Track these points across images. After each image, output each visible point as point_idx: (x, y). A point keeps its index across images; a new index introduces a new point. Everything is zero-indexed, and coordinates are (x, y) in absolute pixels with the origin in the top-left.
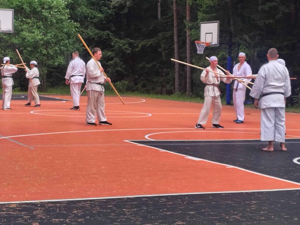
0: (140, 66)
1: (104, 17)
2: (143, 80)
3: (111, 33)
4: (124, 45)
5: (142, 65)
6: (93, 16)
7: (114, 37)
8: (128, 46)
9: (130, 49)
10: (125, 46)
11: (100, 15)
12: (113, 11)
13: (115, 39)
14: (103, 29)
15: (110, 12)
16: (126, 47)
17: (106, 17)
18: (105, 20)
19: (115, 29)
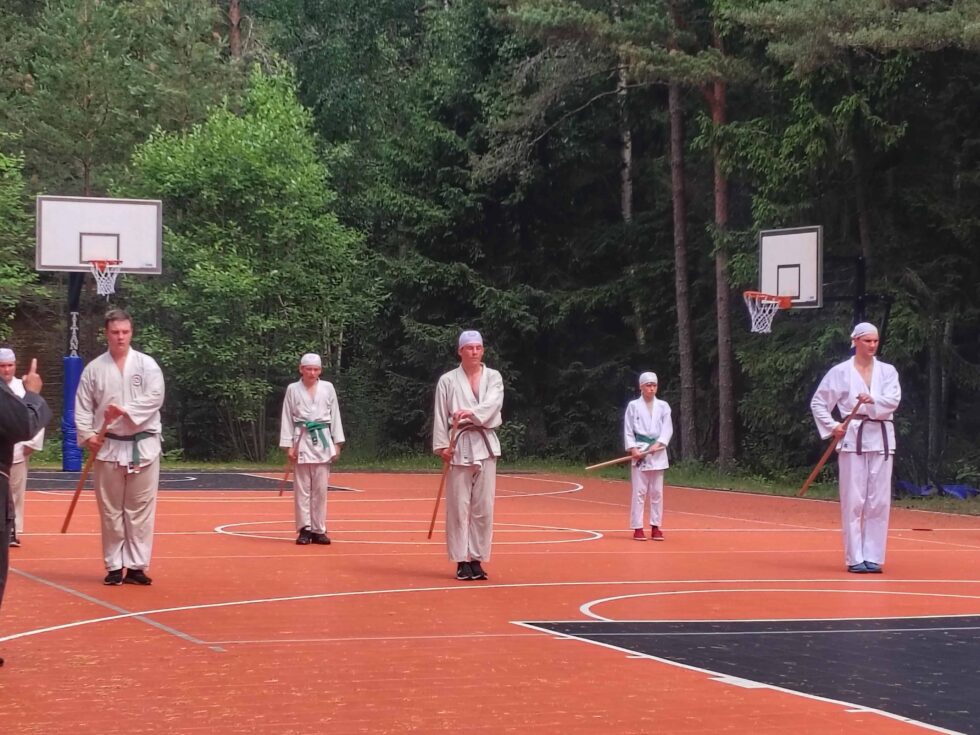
0: (564, 373)
1: (449, 220)
2: (574, 419)
3: (471, 270)
4: (514, 307)
5: (570, 370)
6: (415, 215)
7: (482, 280)
8: (526, 310)
9: (534, 318)
10: (519, 308)
11: (437, 213)
12: (477, 200)
13: (487, 289)
14: (447, 258)
15: (469, 202)
16: (521, 313)
17: (453, 220)
18: (451, 228)
19: (483, 256)
